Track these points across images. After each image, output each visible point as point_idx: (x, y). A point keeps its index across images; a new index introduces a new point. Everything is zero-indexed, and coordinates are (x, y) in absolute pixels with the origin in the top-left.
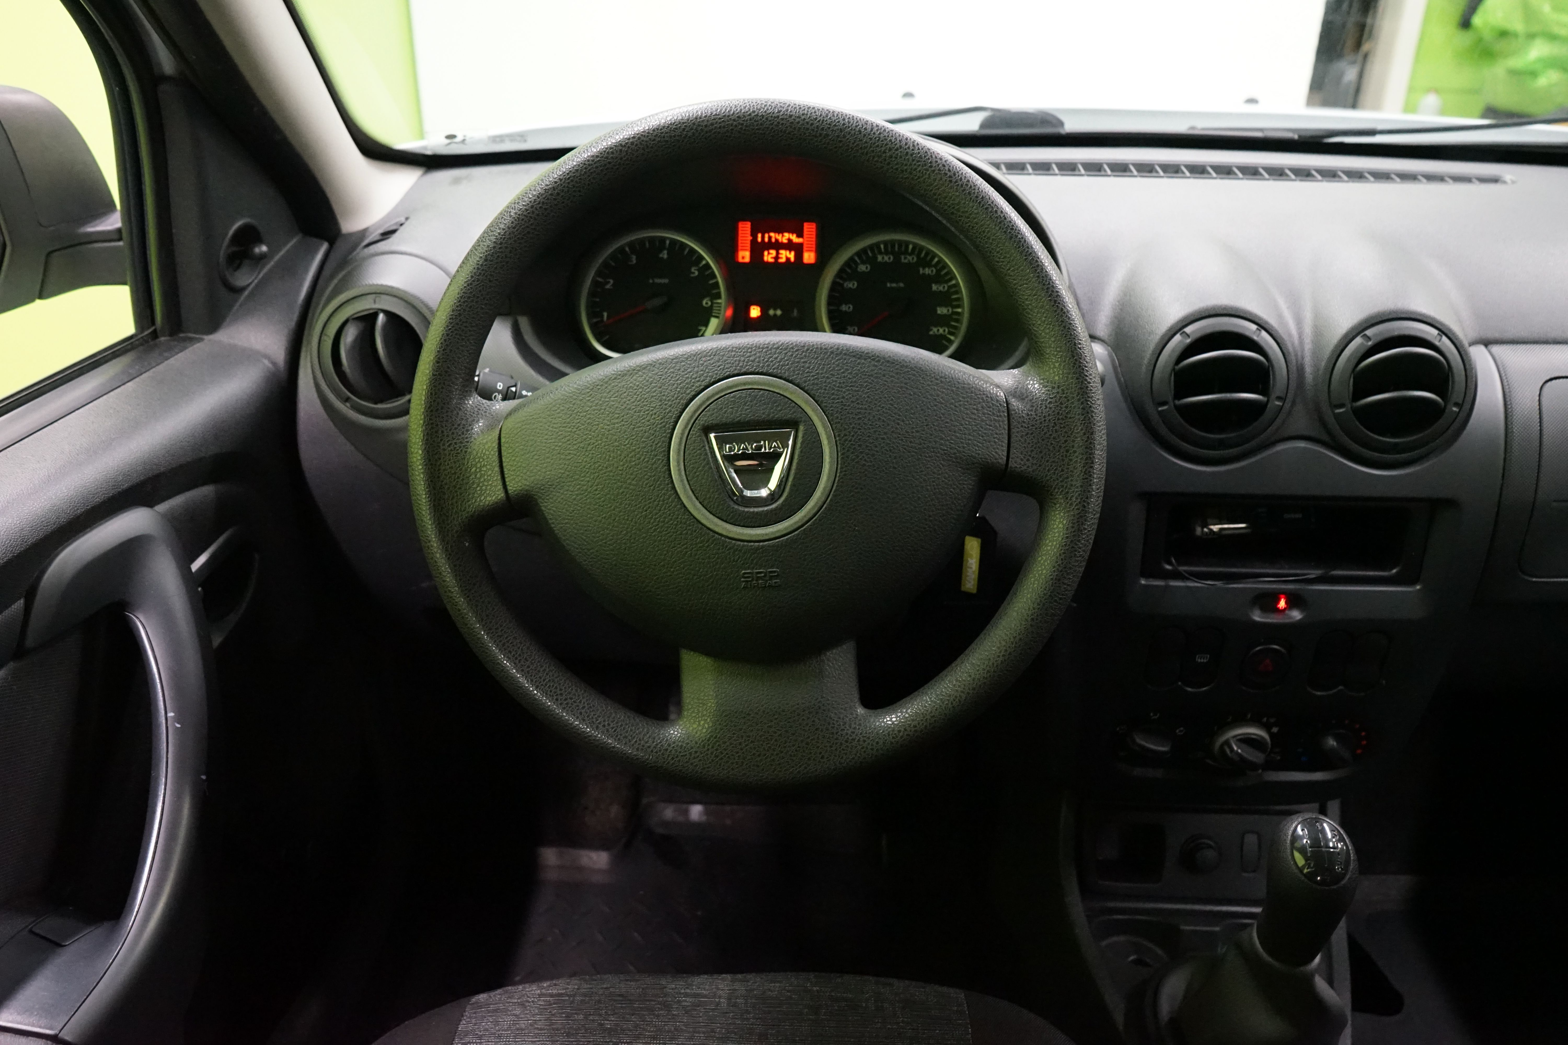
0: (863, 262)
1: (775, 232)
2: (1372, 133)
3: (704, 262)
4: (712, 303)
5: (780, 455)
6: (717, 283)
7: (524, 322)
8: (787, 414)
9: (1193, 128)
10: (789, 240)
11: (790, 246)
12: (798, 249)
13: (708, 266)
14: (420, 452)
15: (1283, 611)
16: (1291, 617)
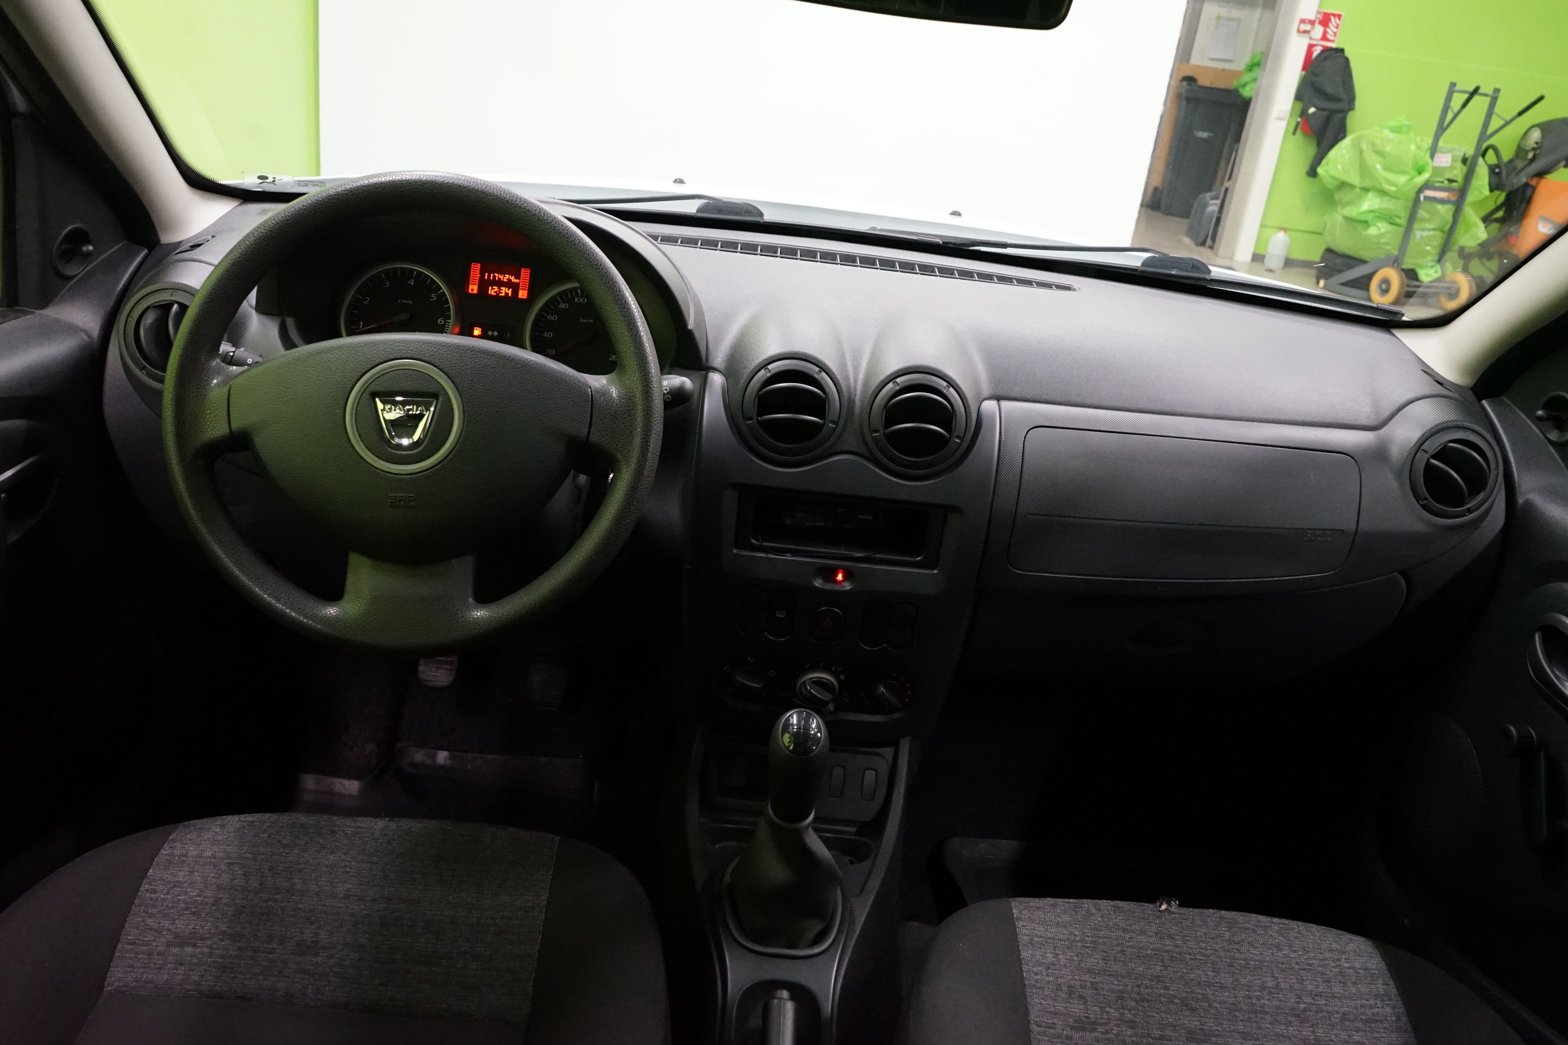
0: (564, 302)
1: (499, 274)
2: (1005, 246)
3: (442, 291)
4: (445, 322)
5: (424, 415)
6: (449, 307)
7: (290, 321)
8: (432, 389)
9: (874, 229)
10: (509, 280)
11: (509, 284)
12: (515, 288)
13: (444, 294)
14: (171, 395)
15: (840, 582)
16: (844, 587)
